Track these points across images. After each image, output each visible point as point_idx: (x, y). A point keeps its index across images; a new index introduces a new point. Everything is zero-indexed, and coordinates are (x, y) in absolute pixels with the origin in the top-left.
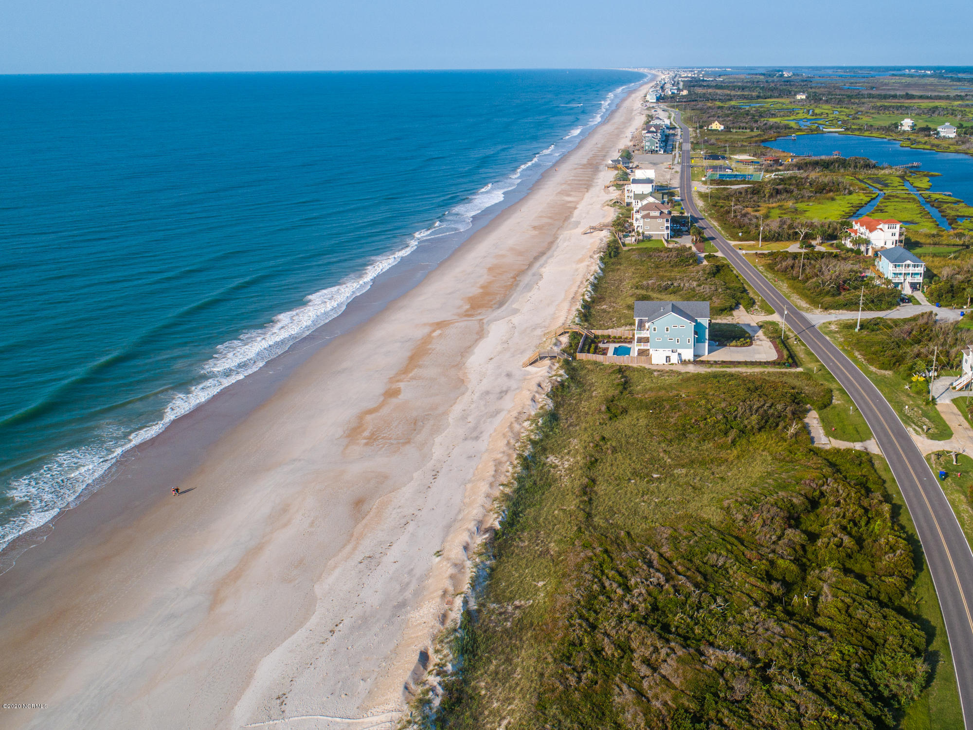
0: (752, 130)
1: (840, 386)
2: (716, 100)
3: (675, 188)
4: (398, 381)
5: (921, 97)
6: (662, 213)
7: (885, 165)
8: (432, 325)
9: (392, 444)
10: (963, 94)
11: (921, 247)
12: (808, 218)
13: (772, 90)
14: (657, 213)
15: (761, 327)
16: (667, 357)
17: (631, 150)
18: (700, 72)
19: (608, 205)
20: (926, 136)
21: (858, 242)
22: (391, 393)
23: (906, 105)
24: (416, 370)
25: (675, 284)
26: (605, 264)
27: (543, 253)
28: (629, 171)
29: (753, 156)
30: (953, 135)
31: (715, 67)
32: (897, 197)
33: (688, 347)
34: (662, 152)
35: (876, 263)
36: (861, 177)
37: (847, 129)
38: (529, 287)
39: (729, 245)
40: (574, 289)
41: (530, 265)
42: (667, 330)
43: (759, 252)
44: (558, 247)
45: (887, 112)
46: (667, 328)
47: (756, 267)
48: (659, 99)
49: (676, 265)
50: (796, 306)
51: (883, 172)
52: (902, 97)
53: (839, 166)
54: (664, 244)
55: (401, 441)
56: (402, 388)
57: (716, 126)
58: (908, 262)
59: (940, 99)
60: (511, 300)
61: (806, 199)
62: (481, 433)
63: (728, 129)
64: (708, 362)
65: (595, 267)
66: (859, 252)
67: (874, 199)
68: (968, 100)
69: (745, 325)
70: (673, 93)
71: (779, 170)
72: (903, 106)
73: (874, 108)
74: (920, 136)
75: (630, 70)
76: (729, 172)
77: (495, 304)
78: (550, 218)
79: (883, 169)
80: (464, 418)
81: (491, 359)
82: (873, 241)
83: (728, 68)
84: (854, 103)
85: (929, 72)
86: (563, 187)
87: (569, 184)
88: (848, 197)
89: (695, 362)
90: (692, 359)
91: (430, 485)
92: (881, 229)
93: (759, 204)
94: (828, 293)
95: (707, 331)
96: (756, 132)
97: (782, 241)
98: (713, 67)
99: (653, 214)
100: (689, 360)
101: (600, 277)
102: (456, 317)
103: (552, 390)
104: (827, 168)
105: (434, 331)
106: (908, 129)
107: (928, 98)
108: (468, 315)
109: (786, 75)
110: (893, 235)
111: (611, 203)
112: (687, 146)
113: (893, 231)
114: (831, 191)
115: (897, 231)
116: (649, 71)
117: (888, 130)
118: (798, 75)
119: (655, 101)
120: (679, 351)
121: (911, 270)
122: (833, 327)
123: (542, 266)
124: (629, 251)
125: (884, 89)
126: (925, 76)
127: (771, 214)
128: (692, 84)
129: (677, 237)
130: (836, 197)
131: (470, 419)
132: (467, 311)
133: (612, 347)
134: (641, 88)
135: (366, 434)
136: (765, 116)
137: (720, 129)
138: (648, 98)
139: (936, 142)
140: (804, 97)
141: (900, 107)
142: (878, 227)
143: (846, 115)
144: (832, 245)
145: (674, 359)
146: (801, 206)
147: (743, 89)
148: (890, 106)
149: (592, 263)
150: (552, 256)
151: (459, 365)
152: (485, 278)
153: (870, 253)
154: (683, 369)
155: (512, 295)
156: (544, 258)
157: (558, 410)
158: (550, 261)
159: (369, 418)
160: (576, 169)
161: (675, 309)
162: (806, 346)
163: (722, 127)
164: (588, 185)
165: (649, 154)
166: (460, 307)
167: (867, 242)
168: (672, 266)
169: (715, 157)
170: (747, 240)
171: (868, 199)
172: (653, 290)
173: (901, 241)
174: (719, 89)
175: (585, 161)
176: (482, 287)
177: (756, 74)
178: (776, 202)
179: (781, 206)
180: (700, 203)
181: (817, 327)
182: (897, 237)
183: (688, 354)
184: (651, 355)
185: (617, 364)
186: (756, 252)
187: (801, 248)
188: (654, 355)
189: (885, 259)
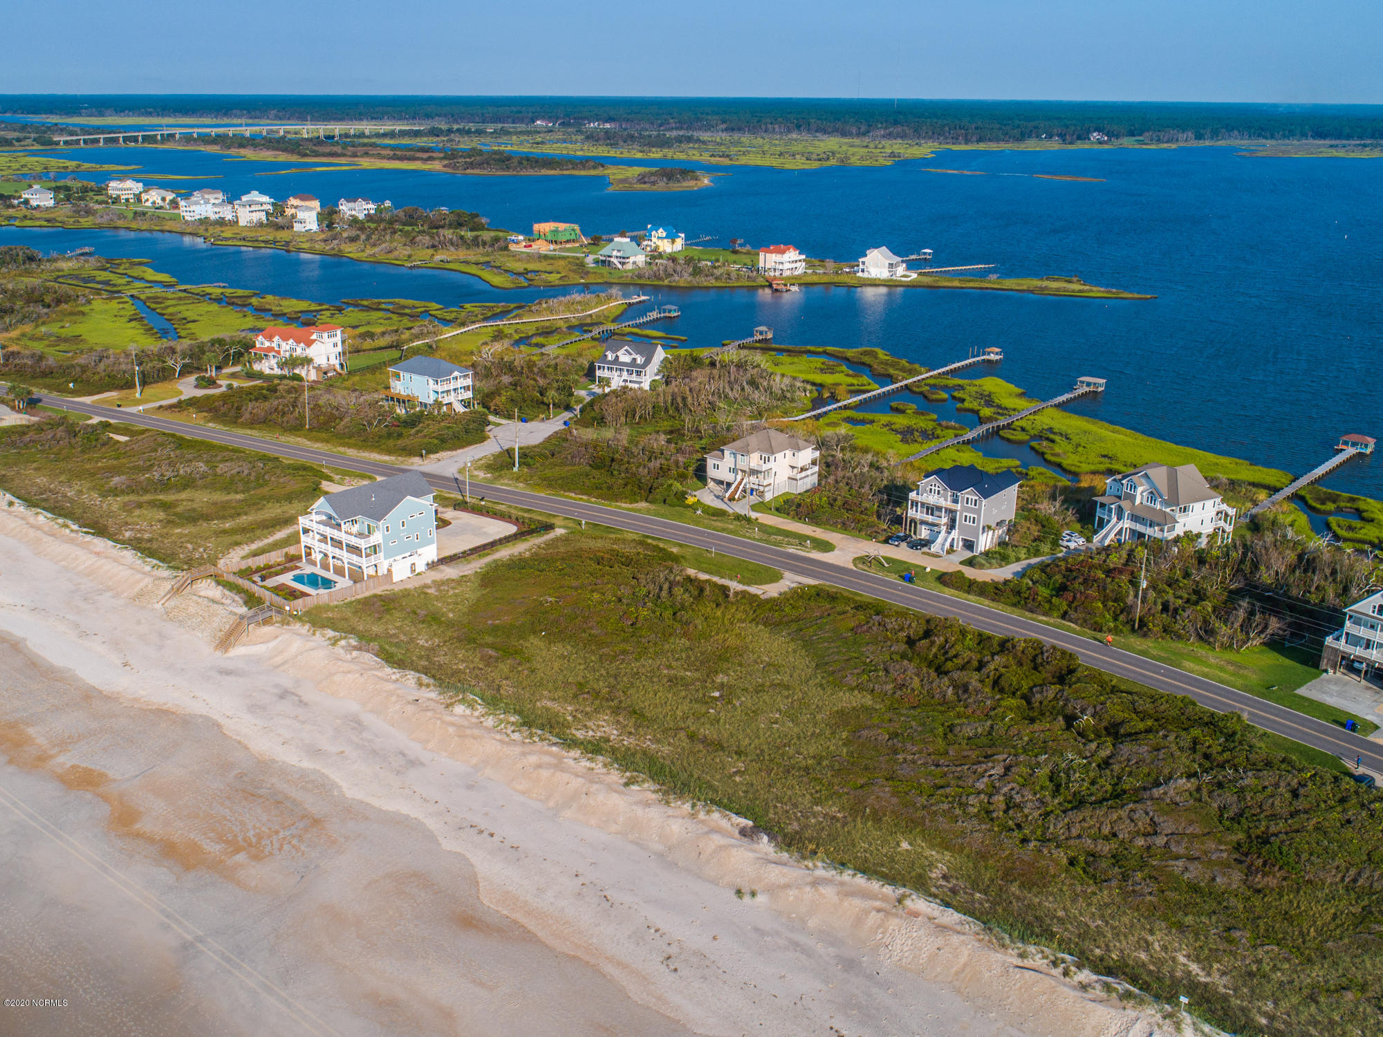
16: (410, 566)
21: (290, 363)
25: (169, 474)
30: (52, 203)
32: (166, 299)
35: (391, 384)
36: (48, 277)
39: (84, 404)
43: (164, 403)
47: (206, 426)
49: (86, 449)
50: (377, 461)
51: (63, 265)
58: (456, 373)
61: (47, 319)
62: (403, 754)
64: (456, 556)
66: (296, 378)
79: (55, 260)
81: (126, 665)
82: (313, 360)
88: (94, 307)
89: (444, 561)
90: (439, 558)
91: (507, 844)
92: (317, 340)
94: (389, 435)
100: (437, 561)
110: (335, 345)
113: (334, 340)
115: (338, 339)
120: (419, 551)
121: (459, 384)
133: (287, 580)
139: (41, 214)
142: (313, 338)
144: (234, 375)
145: (420, 565)
146: (56, 329)
153: (314, 375)
154: (435, 576)
162: (503, 504)
167: (308, 361)
171: (130, 307)
173: (345, 353)
181: (460, 477)
182: (339, 349)
183: (430, 553)
184: (389, 571)
185: (349, 599)
186: (158, 404)
187: (205, 388)
188: (393, 569)
189: (413, 376)
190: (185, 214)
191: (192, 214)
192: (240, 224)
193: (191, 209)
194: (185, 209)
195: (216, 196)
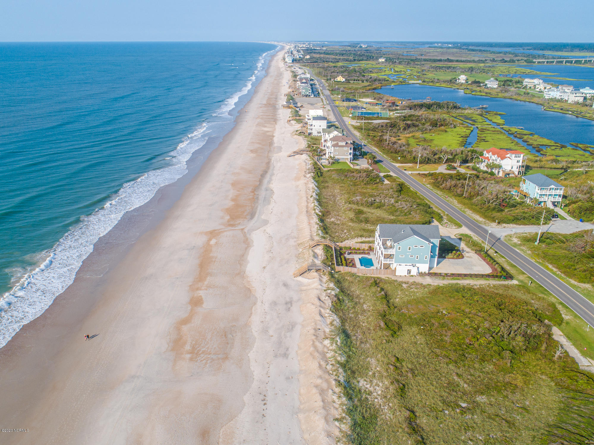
0: (363, 82)
1: (558, 299)
2: (329, 62)
3: (334, 122)
4: (198, 289)
5: (457, 61)
6: (347, 143)
7: (467, 107)
8: (206, 233)
9: (213, 360)
10: (483, 59)
11: (531, 169)
12: (436, 146)
13: (360, 55)
14: (344, 144)
15: (460, 239)
16: (408, 270)
17: (292, 94)
18: (309, 44)
19: (296, 134)
20: (478, 86)
21: (492, 166)
22: (196, 302)
23: (453, 66)
24: (208, 278)
25: (377, 200)
26: (317, 182)
27: (265, 172)
28: (298, 109)
29: (374, 100)
30: (496, 86)
31: (317, 41)
32: (488, 130)
33: (425, 263)
34: (313, 96)
35: (521, 185)
36: (454, 115)
37: (424, 81)
38: (267, 201)
39: (394, 166)
40: (304, 204)
41: (261, 181)
42: (409, 249)
43: (421, 172)
44: (274, 167)
45: (442, 71)
46: (410, 248)
47: (425, 185)
48: (294, 61)
49: (367, 183)
50: (474, 219)
51: (466, 111)
52: (445, 61)
53: (436, 107)
54: (349, 166)
55: (220, 356)
56: (203, 297)
57: (340, 79)
58: (552, 186)
59: (470, 62)
60: (258, 211)
61: (428, 131)
62: (287, 349)
63: (348, 81)
64: (440, 275)
65: (312, 185)
66: (492, 174)
67: (472, 131)
68: (487, 63)
69: (446, 237)
70: (300, 57)
71: (397, 110)
72: (452, 67)
73: (433, 67)
74: (474, 86)
75: (266, 42)
76: (364, 111)
77: (247, 215)
78: (259, 143)
79: (465, 109)
80: (265, 331)
81: (264, 268)
82: (503, 167)
83: (326, 42)
84: (417, 65)
85: (450, 45)
86: (259, 120)
87: (262, 118)
88: (455, 130)
89: (430, 274)
90: (427, 272)
91: (264, 412)
92: (509, 157)
93: (398, 134)
94: (494, 209)
95: (438, 249)
96: (366, 83)
97: (430, 163)
98: (316, 41)
99: (340, 144)
100: (425, 273)
101: (319, 193)
102: (222, 227)
103: (333, 305)
104: (429, 109)
105: (210, 240)
106: (464, 82)
107: (461, 61)
108: (231, 224)
109: (363, 47)
110: (518, 162)
111: (297, 133)
112: (328, 93)
113: (518, 159)
114: (442, 125)
115: (521, 159)
116: (278, 43)
117: (450, 81)
118: (371, 47)
119: (291, 62)
120: (418, 265)
121: (553, 192)
122: (515, 240)
123: (269, 182)
124: (328, 171)
125: (429, 56)
126: (449, 48)
127: (410, 142)
128: (308, 51)
129: (356, 160)
130: (447, 130)
131: (271, 332)
132: (228, 221)
133: (357, 258)
134: (278, 54)
135: (188, 347)
136: (366, 72)
137: (342, 81)
138: (287, 60)
139: (486, 90)
140: (384, 60)
141: (450, 67)
142: (507, 156)
143: (417, 72)
144: (468, 167)
145: (414, 272)
146: (427, 136)
147: (343, 55)
148: (443, 67)
149: (308, 181)
150: (273, 174)
151: (241, 274)
152: (232, 193)
153: (501, 174)
154: (420, 280)
155: (257, 207)
156: (268, 176)
157: (345, 326)
158: (274, 178)
159: (185, 328)
160: (261, 107)
161: (416, 233)
162: (505, 258)
163: (344, 80)
164: (274, 120)
165: (305, 98)
166: (222, 218)
167: (500, 167)
168: (365, 184)
169: (348, 100)
170: (406, 163)
171: (469, 131)
172: (362, 205)
173: (523, 166)
174: (326, 54)
175: (265, 102)
176: (233, 200)
177: (345, 46)
178: (409, 133)
179: (413, 136)
180: (357, 134)
181: (502, 239)
182: (520, 164)
183: (424, 268)
184: (395, 268)
185: (368, 275)
186: (418, 172)
187: (449, 170)
188: (397, 268)
189: (531, 183)
190: (546, 95)
191: (548, 96)
192: (569, 102)
193: (549, 93)
194: (546, 93)
195: (569, 88)
